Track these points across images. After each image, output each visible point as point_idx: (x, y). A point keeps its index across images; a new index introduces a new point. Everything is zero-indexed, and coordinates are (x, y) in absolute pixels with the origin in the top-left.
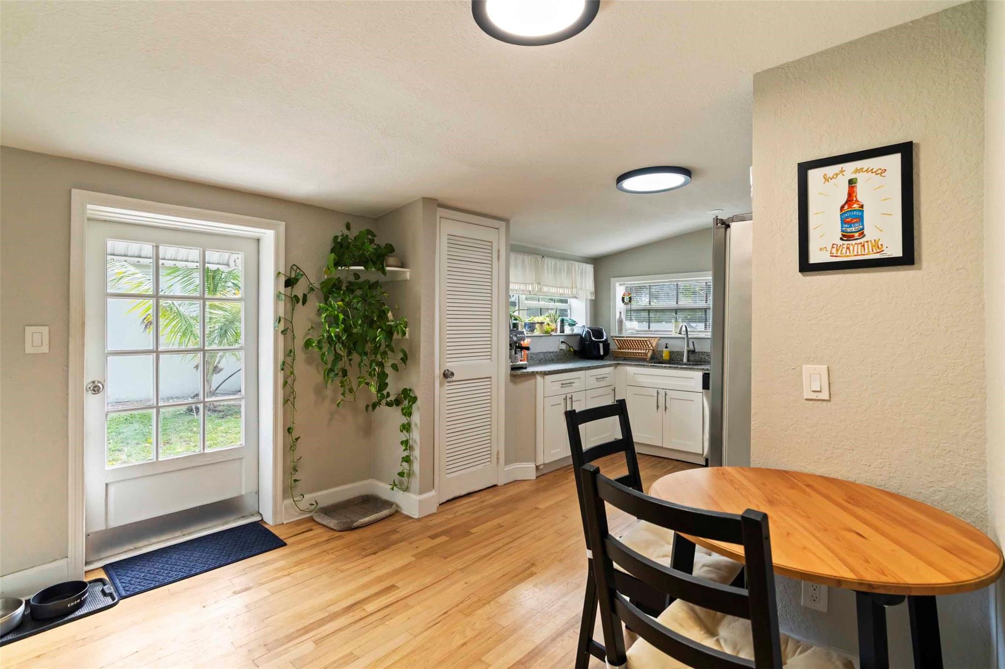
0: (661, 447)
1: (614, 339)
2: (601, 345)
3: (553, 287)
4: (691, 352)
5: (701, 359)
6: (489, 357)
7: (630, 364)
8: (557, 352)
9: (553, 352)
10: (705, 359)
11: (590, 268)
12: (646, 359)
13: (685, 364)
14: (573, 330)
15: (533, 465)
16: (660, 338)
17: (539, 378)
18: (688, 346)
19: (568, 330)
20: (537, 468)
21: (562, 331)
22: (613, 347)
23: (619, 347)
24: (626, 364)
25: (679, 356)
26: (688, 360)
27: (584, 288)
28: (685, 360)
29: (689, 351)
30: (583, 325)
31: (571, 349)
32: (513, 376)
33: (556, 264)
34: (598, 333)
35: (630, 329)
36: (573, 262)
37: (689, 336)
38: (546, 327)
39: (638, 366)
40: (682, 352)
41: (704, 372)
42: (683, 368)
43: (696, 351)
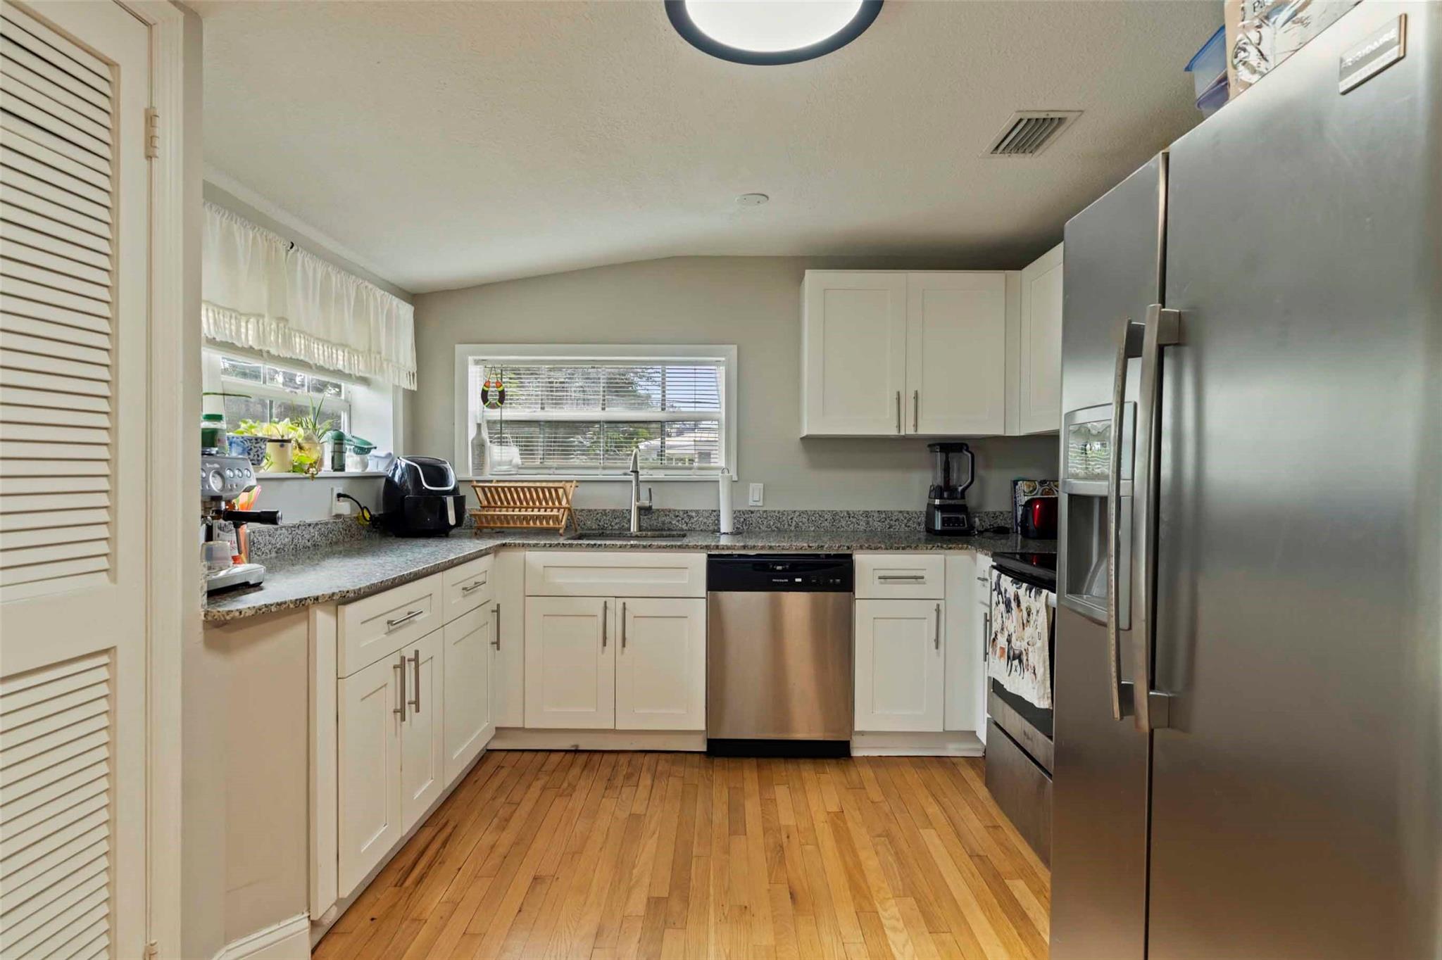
0: (612, 730)
1: (474, 487)
2: (450, 501)
3: (318, 339)
4: (644, 511)
6: (103, 563)
7: (535, 545)
8: (326, 524)
9: (317, 524)
10: (670, 522)
12: (558, 530)
13: (637, 537)
14: (365, 465)
15: (306, 923)
16: (577, 481)
17: (322, 618)
18: (638, 499)
19: (353, 465)
20: (314, 924)
21: (339, 465)
22: (473, 505)
23: (485, 503)
24: (523, 545)
25: (617, 521)
26: (640, 528)
27: (394, 358)
28: (634, 528)
29: (640, 509)
30: (389, 451)
31: (367, 516)
32: (215, 625)
33: (327, 276)
34: (437, 473)
35: (500, 464)
36: (370, 286)
37: (641, 478)
38: (293, 454)
39: (554, 549)
40: (625, 511)
41: (709, 553)
42: (664, 547)
43: (653, 507)
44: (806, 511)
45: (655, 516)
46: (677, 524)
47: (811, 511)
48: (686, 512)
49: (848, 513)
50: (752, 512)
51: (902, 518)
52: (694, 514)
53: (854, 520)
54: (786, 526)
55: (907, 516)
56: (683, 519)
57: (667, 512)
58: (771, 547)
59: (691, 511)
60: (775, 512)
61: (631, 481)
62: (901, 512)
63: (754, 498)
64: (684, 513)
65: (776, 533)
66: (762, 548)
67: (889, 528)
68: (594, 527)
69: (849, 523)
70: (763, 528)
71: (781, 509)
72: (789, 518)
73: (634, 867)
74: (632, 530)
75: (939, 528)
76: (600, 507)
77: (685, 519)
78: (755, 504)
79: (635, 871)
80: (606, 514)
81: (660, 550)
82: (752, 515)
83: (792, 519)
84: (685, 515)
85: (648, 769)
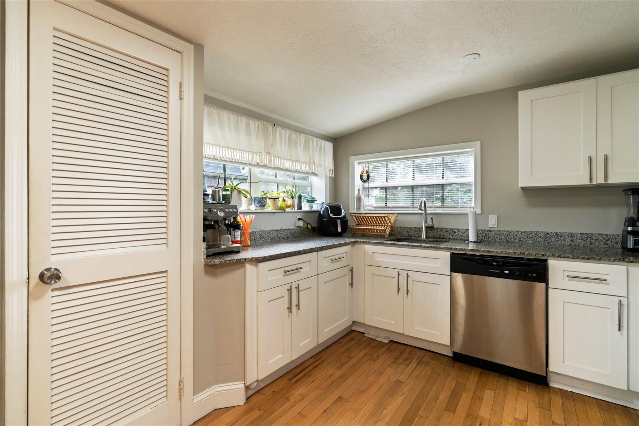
0: (402, 334)
1: (352, 216)
2: (339, 221)
3: (287, 159)
4: (430, 228)
5: (440, 235)
6: (164, 241)
7: (369, 243)
8: (293, 229)
9: (288, 230)
10: (444, 235)
11: (329, 146)
12: (385, 236)
13: (424, 241)
14: (312, 207)
15: (243, 386)
16: (397, 214)
17: (248, 266)
18: (426, 222)
19: (306, 207)
20: (247, 388)
21: (300, 208)
22: (352, 223)
23: (357, 223)
24: (364, 242)
25: (417, 233)
26: (427, 237)
27: (323, 164)
28: (424, 237)
29: (427, 228)
30: (323, 202)
31: (309, 226)
32: (208, 267)
33: (291, 135)
34: (336, 209)
35: (368, 206)
36: (311, 137)
37: (428, 212)
38: (280, 203)
39: (377, 245)
40: (421, 228)
41: (452, 252)
42: (427, 247)
43: (434, 227)
44: (526, 231)
45: (435, 231)
46: (447, 235)
47: (529, 232)
48: (452, 230)
49: (556, 233)
50: (490, 231)
51: (601, 238)
52: (456, 231)
53: (561, 238)
54: (512, 240)
55: (606, 237)
56: (450, 233)
57: (442, 229)
58: (489, 251)
59: (455, 229)
60: (505, 231)
61: (423, 214)
62: (600, 234)
63: (492, 222)
64: (451, 230)
65: (505, 243)
66: (484, 251)
67: (590, 244)
68: (406, 235)
69: (558, 240)
70: (497, 240)
71: (509, 230)
72: (514, 235)
73: (385, 409)
74: (423, 238)
75: (631, 247)
76: (409, 226)
77: (452, 233)
78: (492, 226)
79: (384, 412)
80: (411, 229)
81: (425, 248)
82: (490, 233)
83: (516, 236)
84: (451, 231)
85: (418, 359)
